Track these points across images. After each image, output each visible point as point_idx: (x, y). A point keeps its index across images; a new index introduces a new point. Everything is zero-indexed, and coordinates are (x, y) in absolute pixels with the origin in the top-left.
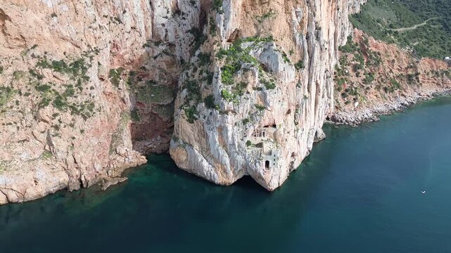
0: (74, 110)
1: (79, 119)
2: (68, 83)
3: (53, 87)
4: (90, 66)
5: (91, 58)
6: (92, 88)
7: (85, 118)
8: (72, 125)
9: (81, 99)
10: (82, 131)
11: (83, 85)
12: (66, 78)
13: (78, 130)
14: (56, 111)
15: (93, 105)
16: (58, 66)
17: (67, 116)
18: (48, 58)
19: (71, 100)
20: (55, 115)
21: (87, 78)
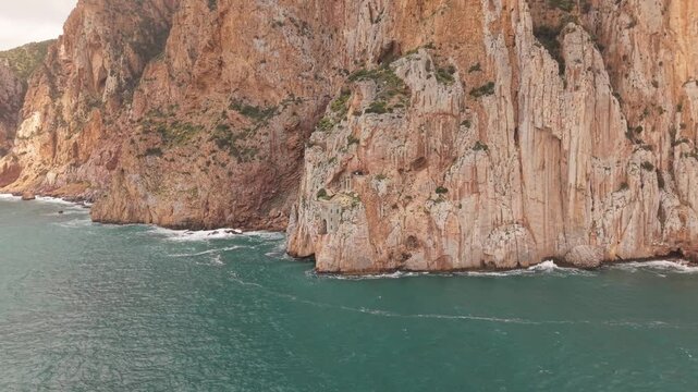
0: (235, 152)
1: (233, 161)
2: (247, 127)
3: (232, 129)
4: (279, 114)
5: (286, 107)
6: (266, 134)
7: (240, 161)
8: (223, 165)
9: (248, 143)
10: (230, 174)
11: (260, 131)
12: (248, 122)
13: (227, 171)
14: (216, 148)
15: (257, 151)
16: (247, 111)
17: (223, 155)
18: (245, 101)
19: (239, 142)
20: (214, 151)
21: (266, 124)
